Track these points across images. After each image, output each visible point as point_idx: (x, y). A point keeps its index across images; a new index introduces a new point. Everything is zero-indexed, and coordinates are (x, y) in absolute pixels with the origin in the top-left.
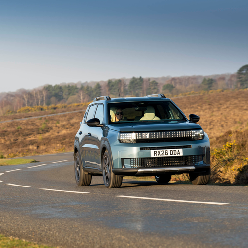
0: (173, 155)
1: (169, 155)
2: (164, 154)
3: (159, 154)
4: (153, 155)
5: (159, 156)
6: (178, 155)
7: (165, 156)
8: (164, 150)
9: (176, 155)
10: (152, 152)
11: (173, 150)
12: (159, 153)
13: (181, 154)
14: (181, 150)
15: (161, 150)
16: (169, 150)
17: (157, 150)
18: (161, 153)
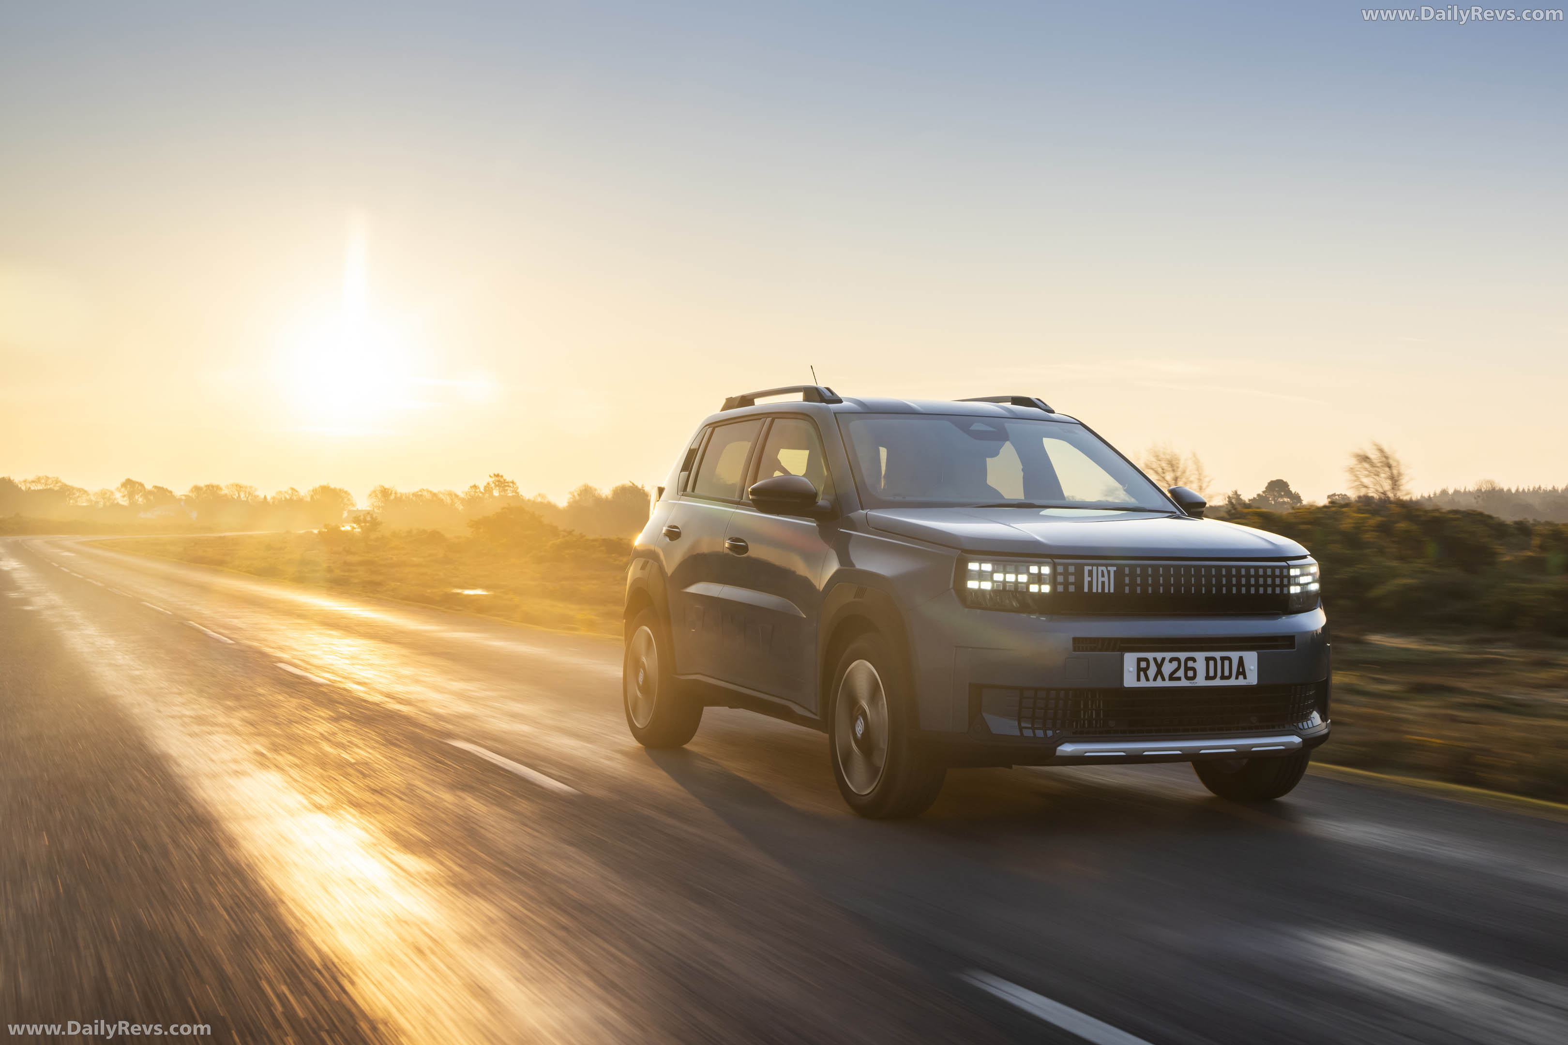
0: (1218, 682)
1: (1200, 681)
2: (1181, 673)
3: (1159, 672)
4: (1130, 680)
5: (1159, 683)
6: (1241, 682)
7: (1184, 683)
8: (1183, 656)
9: (1232, 682)
10: (1130, 660)
11: (1218, 655)
12: (1159, 666)
13: (1252, 678)
14: (1251, 659)
15: (1169, 655)
16: (1201, 656)
17: (1150, 656)
18: (1167, 669)
